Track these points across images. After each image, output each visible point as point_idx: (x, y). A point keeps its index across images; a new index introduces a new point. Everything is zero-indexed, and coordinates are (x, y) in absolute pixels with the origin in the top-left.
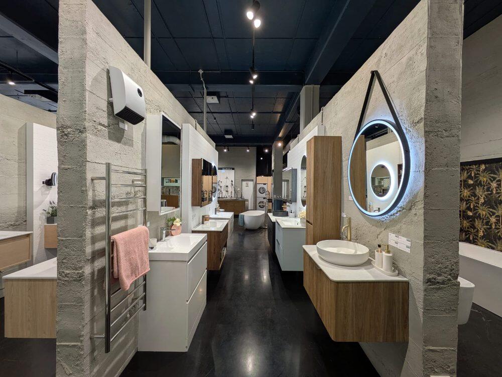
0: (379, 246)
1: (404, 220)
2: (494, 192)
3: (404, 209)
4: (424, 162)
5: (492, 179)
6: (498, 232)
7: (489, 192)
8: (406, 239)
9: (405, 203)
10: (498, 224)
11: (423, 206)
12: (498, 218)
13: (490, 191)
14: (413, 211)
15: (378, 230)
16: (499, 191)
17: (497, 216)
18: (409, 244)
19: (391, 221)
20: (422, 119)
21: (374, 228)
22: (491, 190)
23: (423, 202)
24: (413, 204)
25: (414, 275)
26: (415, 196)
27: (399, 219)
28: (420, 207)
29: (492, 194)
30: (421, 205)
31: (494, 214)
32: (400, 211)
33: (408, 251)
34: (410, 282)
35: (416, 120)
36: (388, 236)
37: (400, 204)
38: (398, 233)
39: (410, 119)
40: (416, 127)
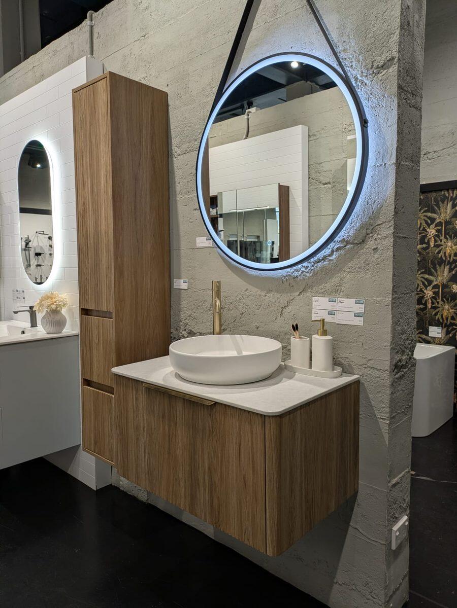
0: (295, 328)
1: (350, 265)
2: (432, 244)
3: (348, 243)
4: (395, 146)
5: (429, 221)
6: (436, 314)
7: (424, 246)
8: (353, 301)
9: (352, 232)
10: (436, 299)
11: (392, 230)
12: (437, 290)
13: (425, 243)
14: (371, 244)
15: (284, 298)
16: (439, 243)
17: (434, 287)
18: (360, 309)
19: (315, 274)
20: (393, 58)
21: (273, 297)
22: (426, 241)
23: (392, 222)
24: (369, 231)
25: (370, 364)
26: (376, 215)
27: (336, 265)
28: (384, 233)
29: (428, 248)
30: (387, 230)
31: (430, 282)
32: (338, 249)
33: (359, 322)
34: (362, 380)
35: (381, 60)
36: (310, 304)
37: (342, 235)
38: (334, 293)
39: (365, 60)
40: (379, 76)
